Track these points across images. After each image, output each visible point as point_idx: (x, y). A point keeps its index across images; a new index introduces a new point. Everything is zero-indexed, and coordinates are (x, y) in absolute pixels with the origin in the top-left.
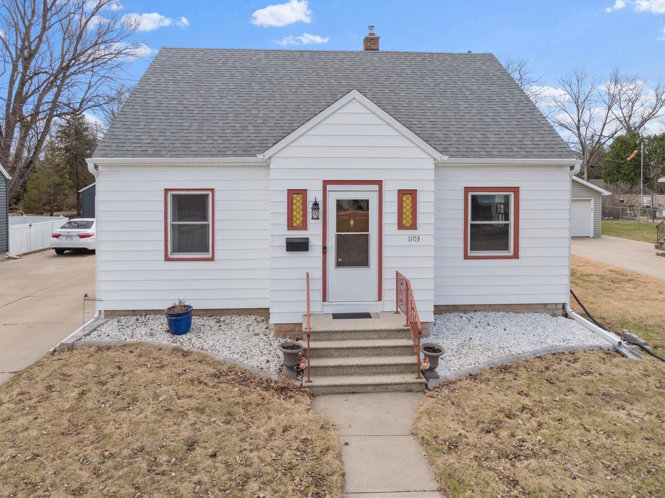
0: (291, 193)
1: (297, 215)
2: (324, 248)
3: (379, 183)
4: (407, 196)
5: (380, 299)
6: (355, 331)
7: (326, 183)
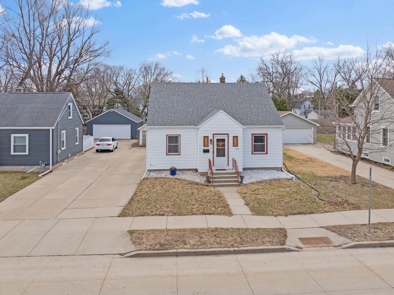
0: (204, 137)
1: (206, 143)
2: (213, 152)
3: (228, 134)
4: (236, 138)
5: (228, 165)
6: (223, 173)
7: (214, 134)
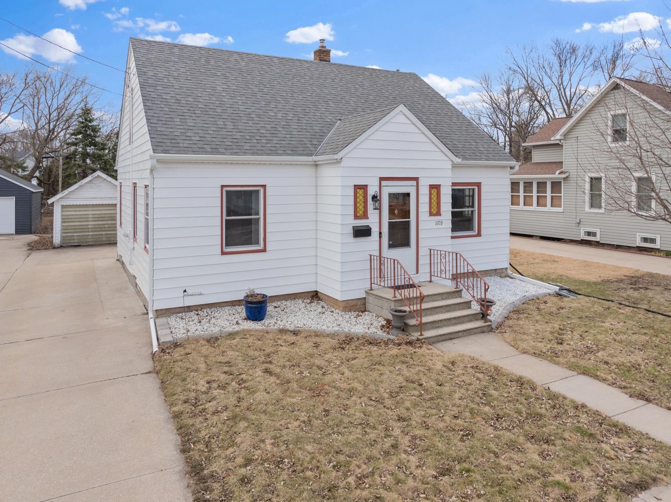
0: (356, 188)
2: (380, 233)
3: (416, 179)
4: (435, 190)
5: (417, 272)
7: (382, 179)
